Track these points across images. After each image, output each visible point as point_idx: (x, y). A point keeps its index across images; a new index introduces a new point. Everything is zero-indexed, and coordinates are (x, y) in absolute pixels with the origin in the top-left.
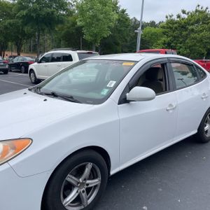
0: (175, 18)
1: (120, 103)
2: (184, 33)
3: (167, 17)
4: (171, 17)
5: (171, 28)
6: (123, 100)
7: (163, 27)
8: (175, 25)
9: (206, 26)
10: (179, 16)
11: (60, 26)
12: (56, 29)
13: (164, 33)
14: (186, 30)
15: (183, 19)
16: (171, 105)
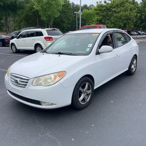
0: (103, 3)
1: (96, 55)
2: (110, 13)
3: (97, 3)
4: (100, 2)
5: (101, 10)
6: (98, 53)
7: (96, 10)
8: (103, 8)
9: (123, 8)
10: (105, 2)
11: (21, 11)
12: (19, 13)
13: (97, 14)
14: (111, 11)
15: (108, 4)
16: (117, 55)
